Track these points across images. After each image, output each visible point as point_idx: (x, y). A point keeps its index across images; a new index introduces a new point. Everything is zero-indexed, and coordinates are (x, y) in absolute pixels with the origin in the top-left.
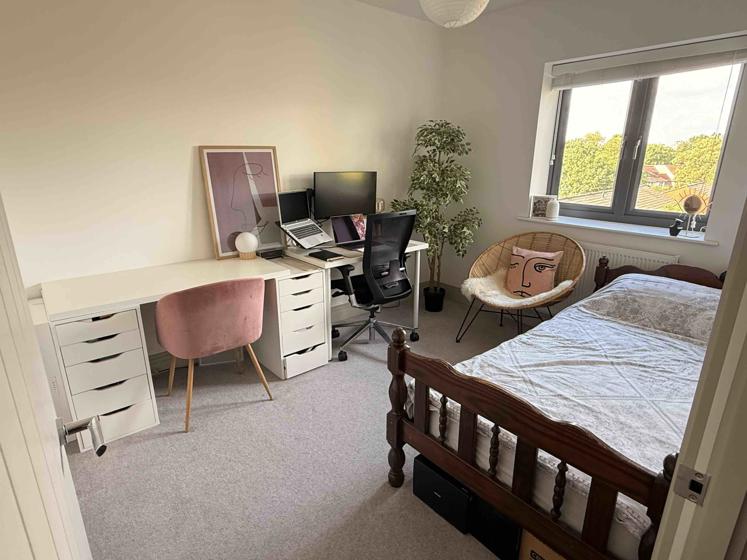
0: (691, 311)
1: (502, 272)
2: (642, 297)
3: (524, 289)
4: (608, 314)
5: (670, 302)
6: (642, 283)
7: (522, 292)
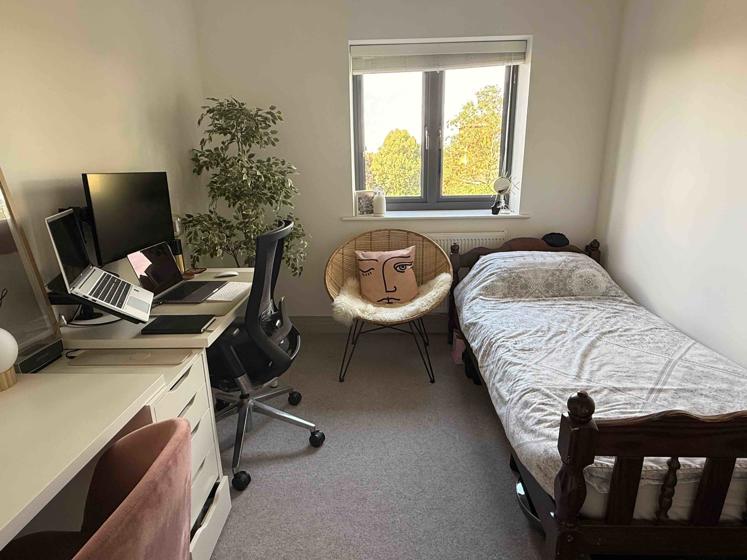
0: (565, 274)
1: (352, 282)
2: (523, 272)
3: (390, 295)
4: (505, 296)
5: (547, 271)
6: (512, 260)
7: (388, 299)
